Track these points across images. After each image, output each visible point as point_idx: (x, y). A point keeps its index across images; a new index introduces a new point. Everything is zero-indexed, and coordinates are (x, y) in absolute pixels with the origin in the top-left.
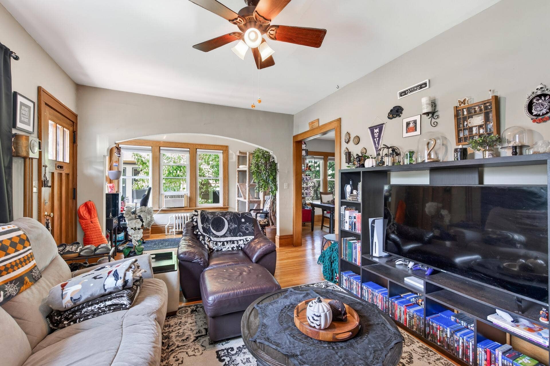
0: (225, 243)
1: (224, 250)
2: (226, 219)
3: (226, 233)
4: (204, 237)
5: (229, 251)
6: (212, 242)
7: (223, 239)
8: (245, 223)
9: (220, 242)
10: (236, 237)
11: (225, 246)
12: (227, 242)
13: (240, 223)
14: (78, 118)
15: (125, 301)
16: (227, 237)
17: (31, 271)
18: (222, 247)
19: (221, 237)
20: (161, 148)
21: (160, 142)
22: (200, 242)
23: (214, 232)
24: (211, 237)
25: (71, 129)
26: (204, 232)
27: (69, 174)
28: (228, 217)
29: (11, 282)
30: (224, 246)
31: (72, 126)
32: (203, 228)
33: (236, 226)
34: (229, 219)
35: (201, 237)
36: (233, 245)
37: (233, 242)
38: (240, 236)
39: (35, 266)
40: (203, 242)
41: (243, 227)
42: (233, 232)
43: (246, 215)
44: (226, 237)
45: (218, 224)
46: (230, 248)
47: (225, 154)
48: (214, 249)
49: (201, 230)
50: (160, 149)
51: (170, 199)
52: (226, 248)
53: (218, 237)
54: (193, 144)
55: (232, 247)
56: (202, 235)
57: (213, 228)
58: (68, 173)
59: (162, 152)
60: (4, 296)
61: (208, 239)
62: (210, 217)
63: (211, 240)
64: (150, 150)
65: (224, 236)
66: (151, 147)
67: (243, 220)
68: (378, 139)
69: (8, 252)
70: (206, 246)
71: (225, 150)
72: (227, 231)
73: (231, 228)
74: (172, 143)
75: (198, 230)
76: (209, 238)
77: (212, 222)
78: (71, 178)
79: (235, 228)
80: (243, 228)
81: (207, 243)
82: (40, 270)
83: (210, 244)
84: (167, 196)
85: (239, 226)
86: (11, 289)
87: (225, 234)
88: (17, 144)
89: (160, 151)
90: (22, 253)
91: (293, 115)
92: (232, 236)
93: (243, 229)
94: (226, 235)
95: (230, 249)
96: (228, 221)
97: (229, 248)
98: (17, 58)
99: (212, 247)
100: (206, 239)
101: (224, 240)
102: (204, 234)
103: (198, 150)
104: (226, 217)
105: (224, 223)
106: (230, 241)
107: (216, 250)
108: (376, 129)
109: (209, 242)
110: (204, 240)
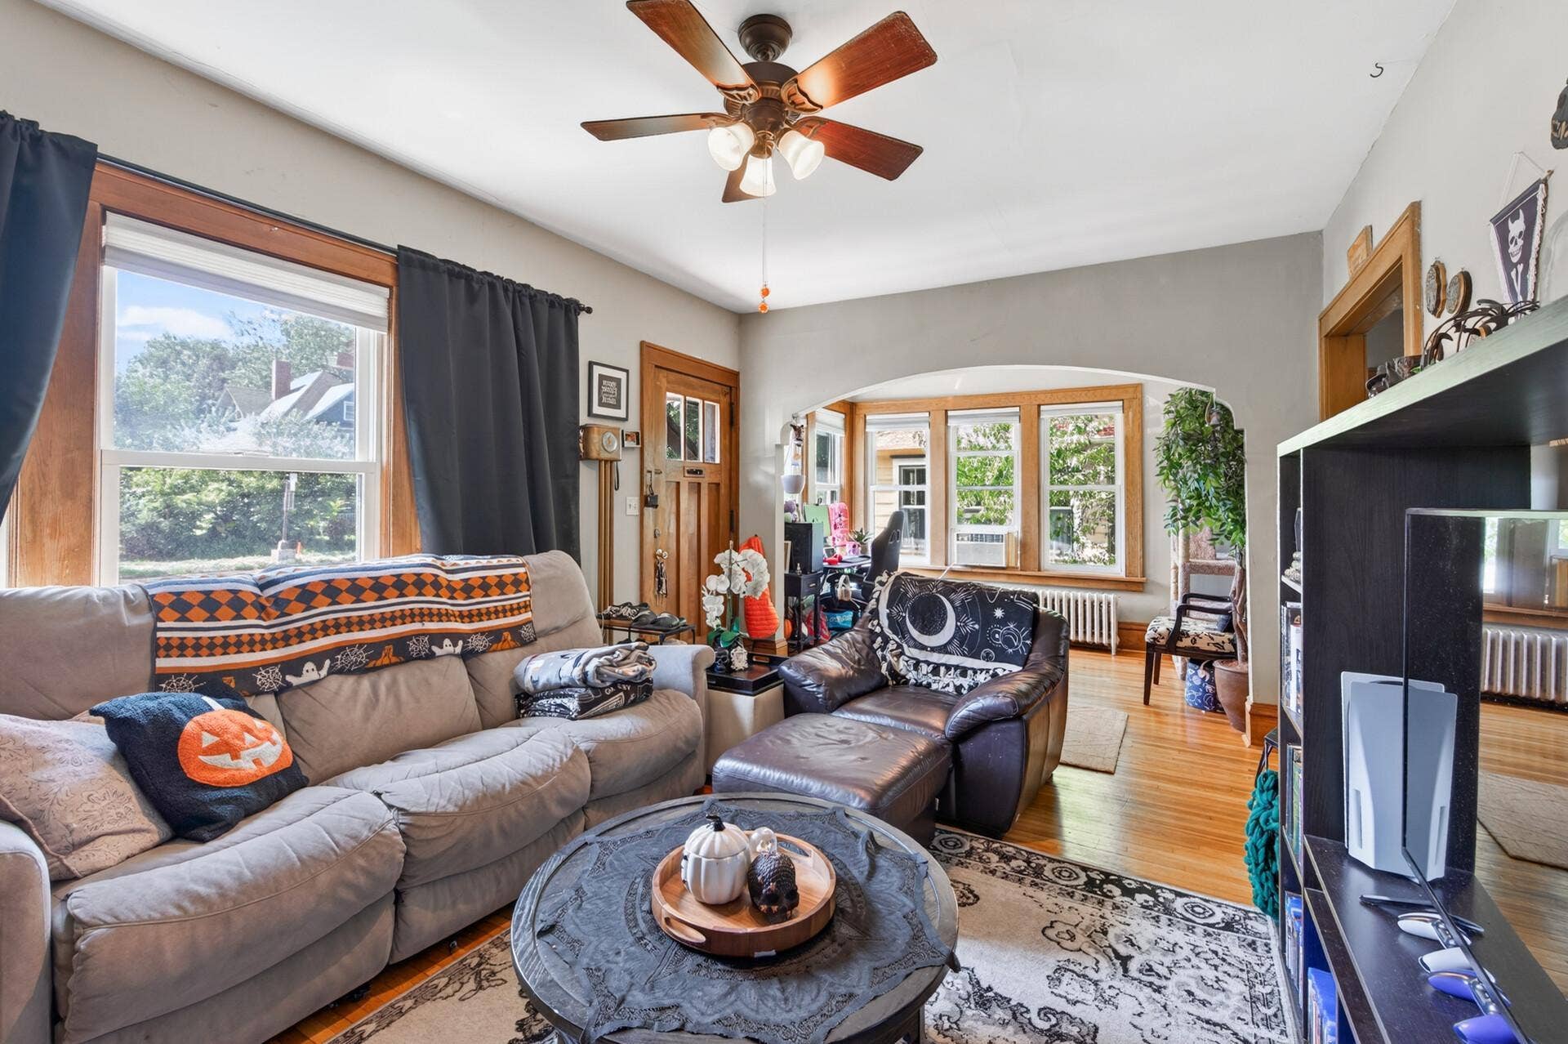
0: (942, 669)
1: (934, 686)
2: (952, 602)
3: (950, 642)
4: (886, 640)
5: (947, 694)
6: (907, 659)
7: (936, 658)
8: (1003, 622)
9: (928, 663)
10: (977, 661)
11: (938, 678)
12: (948, 667)
13: (988, 620)
14: (741, 377)
15: (573, 704)
16: (950, 653)
17: (519, 626)
18: (931, 678)
19: (933, 649)
20: (950, 413)
21: (947, 397)
22: (875, 651)
23: (914, 633)
24: (905, 646)
25: (726, 400)
26: (890, 627)
27: (718, 485)
28: (958, 597)
29: (483, 633)
30: (935, 678)
31: (728, 396)
32: (889, 616)
33: (977, 626)
34: (957, 604)
35: (879, 639)
36: (960, 681)
37: (964, 672)
38: (988, 658)
39: (529, 622)
40: (879, 653)
41: (999, 633)
42: (969, 644)
43: (1012, 600)
44: (947, 653)
45: (928, 614)
46: (951, 685)
47: (1130, 413)
48: (908, 677)
49: (885, 622)
50: (947, 417)
51: (969, 542)
52: (941, 685)
53: (923, 648)
54: (1029, 394)
55: (958, 684)
56: (882, 633)
57: (913, 623)
58: (716, 481)
59: (951, 423)
60: (463, 648)
61: (897, 649)
62: (912, 591)
63: (902, 653)
64: (925, 422)
65: (943, 649)
66: (927, 414)
67: (999, 613)
68: (1520, 268)
69: (489, 592)
70: (884, 666)
71: (1131, 400)
72: (954, 637)
73: (963, 631)
74: (977, 396)
75: (875, 622)
76: (899, 646)
77: (913, 606)
78: (723, 490)
79: (974, 633)
80: (997, 636)
81: (889, 657)
82: (536, 630)
83: (898, 661)
84: (962, 535)
85: (984, 627)
86: (478, 643)
87: (945, 646)
88: (586, 440)
89: (946, 422)
90: (512, 598)
91: (1320, 233)
92: (965, 655)
93: (998, 640)
94: (950, 648)
95: (951, 689)
96: (955, 608)
97: (948, 685)
98: (589, 310)
99: (902, 673)
100: (891, 646)
101: (940, 659)
102: (888, 632)
103: (1042, 408)
104: (953, 596)
105: (945, 613)
106: (957, 667)
107: (913, 681)
108: (1515, 217)
109: (898, 656)
110: (883, 648)
